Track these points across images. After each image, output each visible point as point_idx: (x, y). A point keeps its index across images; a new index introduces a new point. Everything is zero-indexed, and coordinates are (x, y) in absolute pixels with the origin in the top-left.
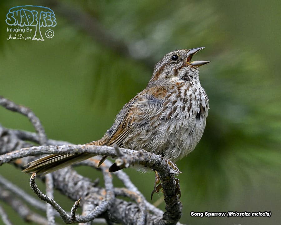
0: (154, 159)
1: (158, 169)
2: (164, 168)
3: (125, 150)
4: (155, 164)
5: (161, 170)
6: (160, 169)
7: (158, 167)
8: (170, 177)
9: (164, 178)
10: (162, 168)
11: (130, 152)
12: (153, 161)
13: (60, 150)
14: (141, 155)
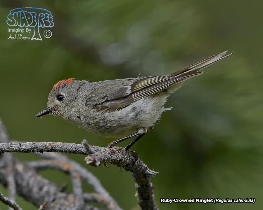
0: (128, 158)
1: (132, 169)
2: (138, 168)
3: (96, 148)
4: (129, 163)
5: (136, 170)
6: (134, 169)
7: (132, 167)
8: (146, 179)
9: (139, 179)
10: (136, 169)
11: (101, 150)
12: (126, 160)
13: (23, 147)
14: (113, 152)
